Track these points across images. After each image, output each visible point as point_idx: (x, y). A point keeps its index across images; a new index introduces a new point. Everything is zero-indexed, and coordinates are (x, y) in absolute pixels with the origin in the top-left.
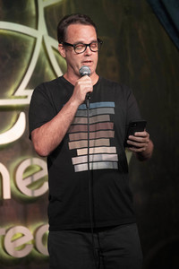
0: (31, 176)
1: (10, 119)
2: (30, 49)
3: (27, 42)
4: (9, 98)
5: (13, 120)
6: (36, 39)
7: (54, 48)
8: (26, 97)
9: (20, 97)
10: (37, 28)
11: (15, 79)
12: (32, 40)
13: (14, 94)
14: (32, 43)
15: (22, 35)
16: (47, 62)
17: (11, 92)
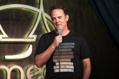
0: (33, 73)
1: (25, 48)
2: (36, 17)
3: (34, 14)
4: (26, 38)
5: (27, 48)
6: (38, 13)
7: (46, 18)
8: (33, 38)
9: (30, 38)
10: (39, 8)
11: (28, 30)
12: (37, 14)
13: (28, 37)
14: (37, 15)
15: (33, 11)
16: (43, 23)
17: (27, 36)
